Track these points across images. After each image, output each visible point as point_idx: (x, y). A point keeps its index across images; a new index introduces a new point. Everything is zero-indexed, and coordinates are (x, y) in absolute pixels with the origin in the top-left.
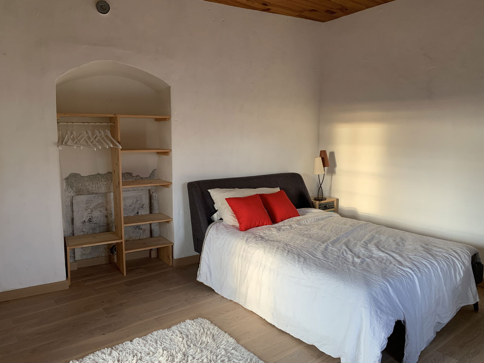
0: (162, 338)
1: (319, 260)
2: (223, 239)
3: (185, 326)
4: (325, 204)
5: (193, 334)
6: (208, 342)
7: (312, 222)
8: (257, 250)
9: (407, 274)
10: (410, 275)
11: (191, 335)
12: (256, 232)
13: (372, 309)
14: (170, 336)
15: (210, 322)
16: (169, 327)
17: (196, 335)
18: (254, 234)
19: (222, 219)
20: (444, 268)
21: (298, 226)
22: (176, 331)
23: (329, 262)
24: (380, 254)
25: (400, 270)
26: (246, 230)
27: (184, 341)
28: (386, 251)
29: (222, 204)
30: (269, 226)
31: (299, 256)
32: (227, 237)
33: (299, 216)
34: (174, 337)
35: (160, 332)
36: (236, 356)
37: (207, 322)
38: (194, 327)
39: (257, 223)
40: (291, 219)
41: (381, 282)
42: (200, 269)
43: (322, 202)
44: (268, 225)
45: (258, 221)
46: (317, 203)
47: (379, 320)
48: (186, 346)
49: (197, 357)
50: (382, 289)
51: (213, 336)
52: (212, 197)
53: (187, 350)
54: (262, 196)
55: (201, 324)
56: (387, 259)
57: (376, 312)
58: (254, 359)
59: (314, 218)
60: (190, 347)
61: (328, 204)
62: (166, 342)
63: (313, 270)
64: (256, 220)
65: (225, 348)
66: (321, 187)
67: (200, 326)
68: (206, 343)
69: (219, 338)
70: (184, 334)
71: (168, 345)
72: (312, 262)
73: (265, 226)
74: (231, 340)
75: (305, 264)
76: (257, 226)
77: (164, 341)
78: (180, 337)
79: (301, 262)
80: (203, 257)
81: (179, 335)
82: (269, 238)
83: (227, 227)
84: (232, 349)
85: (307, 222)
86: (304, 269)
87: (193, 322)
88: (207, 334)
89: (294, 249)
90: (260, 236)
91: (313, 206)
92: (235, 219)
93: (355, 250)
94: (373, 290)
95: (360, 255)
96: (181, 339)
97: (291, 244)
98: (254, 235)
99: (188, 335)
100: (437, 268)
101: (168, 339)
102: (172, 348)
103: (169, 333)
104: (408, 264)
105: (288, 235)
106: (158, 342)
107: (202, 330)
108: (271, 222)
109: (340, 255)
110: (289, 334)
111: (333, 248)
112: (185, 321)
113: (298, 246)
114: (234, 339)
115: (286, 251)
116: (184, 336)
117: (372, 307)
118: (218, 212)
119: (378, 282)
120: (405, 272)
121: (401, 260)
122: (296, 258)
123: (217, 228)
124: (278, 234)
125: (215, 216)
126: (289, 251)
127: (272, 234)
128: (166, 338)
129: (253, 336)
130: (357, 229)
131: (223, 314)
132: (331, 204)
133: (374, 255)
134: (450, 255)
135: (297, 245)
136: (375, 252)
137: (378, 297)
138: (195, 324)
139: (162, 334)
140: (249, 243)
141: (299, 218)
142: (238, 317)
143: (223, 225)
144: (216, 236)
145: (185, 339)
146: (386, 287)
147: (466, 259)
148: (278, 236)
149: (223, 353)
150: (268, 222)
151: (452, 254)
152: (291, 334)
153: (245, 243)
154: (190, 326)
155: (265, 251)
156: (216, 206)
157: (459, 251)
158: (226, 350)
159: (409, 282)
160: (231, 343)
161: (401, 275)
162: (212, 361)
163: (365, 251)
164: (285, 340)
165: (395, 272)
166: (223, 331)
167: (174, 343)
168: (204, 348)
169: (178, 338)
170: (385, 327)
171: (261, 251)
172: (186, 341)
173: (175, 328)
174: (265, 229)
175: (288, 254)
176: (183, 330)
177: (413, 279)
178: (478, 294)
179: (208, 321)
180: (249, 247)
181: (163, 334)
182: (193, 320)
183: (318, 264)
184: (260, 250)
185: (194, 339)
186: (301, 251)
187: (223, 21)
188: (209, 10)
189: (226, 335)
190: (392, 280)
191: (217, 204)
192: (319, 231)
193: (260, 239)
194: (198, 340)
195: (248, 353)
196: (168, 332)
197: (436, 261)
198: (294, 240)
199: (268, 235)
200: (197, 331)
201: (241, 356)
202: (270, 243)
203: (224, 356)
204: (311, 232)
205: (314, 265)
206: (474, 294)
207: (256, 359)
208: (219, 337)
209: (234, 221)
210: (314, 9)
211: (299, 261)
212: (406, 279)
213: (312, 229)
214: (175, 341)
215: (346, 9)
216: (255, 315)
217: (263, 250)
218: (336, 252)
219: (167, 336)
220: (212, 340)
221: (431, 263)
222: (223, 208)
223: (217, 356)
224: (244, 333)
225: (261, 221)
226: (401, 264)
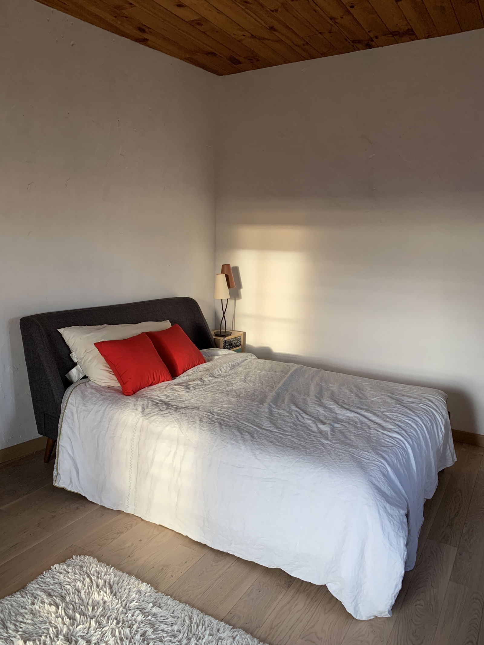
0: (13, 614)
1: (271, 433)
2: (97, 412)
3: (53, 577)
4: (231, 341)
5: (73, 591)
6: (105, 602)
7: (227, 371)
8: (166, 426)
9: (398, 442)
10: (401, 443)
11: (69, 594)
12: (151, 395)
13: (379, 505)
14: (29, 607)
15: (95, 559)
16: (22, 587)
17: (78, 592)
18: (150, 399)
19: (87, 377)
20: (428, 425)
21: (211, 378)
22: (39, 593)
23: (288, 435)
24: (347, 414)
25: (388, 437)
26: (134, 393)
27: (61, 611)
28: (352, 409)
29: (85, 352)
30: (169, 382)
31: (239, 429)
32: (105, 409)
33: (205, 362)
34: (37, 607)
35: (8, 602)
36: (163, 618)
37: (91, 561)
38: (70, 576)
39: (150, 380)
40: (196, 367)
41: (377, 460)
42: (57, 466)
43: (228, 338)
44: (167, 381)
45: (152, 376)
46: (221, 340)
47: (392, 520)
48: (67, 621)
49: (93, 638)
50: (381, 471)
51: (111, 587)
52: (66, 341)
53: (71, 627)
54: (150, 335)
55: (82, 567)
56: (362, 422)
57: (385, 509)
58: (195, 617)
59: (229, 365)
60: (75, 620)
61: (233, 340)
62: (25, 621)
63: (272, 453)
64: (149, 375)
65: (138, 607)
66: (224, 316)
67: (82, 573)
68: (102, 603)
69: (123, 589)
70: (55, 596)
71: (30, 627)
72: (263, 438)
73: (162, 383)
74: (144, 587)
75: (255, 443)
76: (150, 384)
77: (20, 619)
78: (50, 604)
79: (247, 440)
80: (62, 446)
81: (46, 601)
82: (178, 404)
83: (99, 390)
84: (153, 606)
85: (221, 370)
86: (257, 452)
87: (66, 567)
88: (98, 586)
89: (226, 419)
90: (161, 401)
91: (215, 345)
92: (111, 377)
93: (310, 410)
94: (371, 476)
95: (320, 417)
96: (53, 608)
97: (217, 410)
98: (151, 401)
99: (63, 595)
100: (422, 426)
101: (26, 614)
102: (40, 631)
103: (25, 600)
104: (391, 427)
105: (205, 395)
106: (9, 625)
107: (88, 580)
108: (169, 376)
109: (295, 421)
110: (234, 555)
111: (279, 411)
112: (51, 569)
113: (229, 412)
114: (150, 585)
115: (217, 425)
116: (57, 600)
117: (378, 503)
118: (78, 366)
119: (373, 462)
120: (395, 439)
121: (379, 421)
122: (236, 434)
123: (82, 393)
124: (189, 395)
125: (74, 373)
126: (220, 423)
127: (180, 396)
128: (23, 611)
129: (178, 571)
130: (294, 376)
131: (114, 539)
132: (237, 340)
133: (340, 417)
134: (428, 407)
135: (227, 412)
136: (337, 412)
137: (380, 485)
138: (70, 571)
139: (12, 605)
140: (150, 415)
141: (207, 366)
142: (141, 541)
143: (92, 387)
144: (84, 408)
145: (62, 605)
146: (384, 466)
147: (444, 409)
148: (189, 398)
149: (140, 618)
150: (166, 377)
151: (428, 405)
152: (237, 555)
153: (142, 416)
154: (62, 577)
155: (180, 427)
156: (75, 357)
157: (432, 399)
158: (142, 610)
159: (404, 453)
160: (145, 594)
161: (392, 445)
162: (125, 639)
163: (325, 411)
164: (230, 567)
165: (383, 441)
166: (123, 572)
167: (41, 619)
168: (102, 615)
169: (46, 608)
170: (400, 528)
171: (175, 429)
172: (64, 609)
173: (34, 587)
174: (165, 388)
175: (221, 428)
176: (51, 587)
177: (405, 448)
178: (455, 452)
179: (92, 558)
180: (150, 423)
181: (14, 604)
182: (64, 561)
183: (273, 440)
184: (173, 426)
185: (77, 601)
186: (238, 421)
187: (73, 45)
188: (48, 21)
189: (132, 581)
190: (386, 454)
191: (77, 352)
192: (244, 384)
193: (165, 407)
194: (85, 602)
195: (180, 606)
196: (22, 599)
197: (418, 416)
198: (218, 403)
199: (173, 399)
200: (79, 585)
201: (170, 615)
202: (184, 412)
203: (142, 623)
204: (235, 387)
205: (270, 444)
206: (452, 452)
207: (198, 616)
208: (121, 587)
209: (110, 379)
210: (213, 51)
211: (244, 440)
212: (399, 450)
213: (233, 382)
214: (42, 614)
215: (258, 60)
216: (167, 530)
217: (177, 426)
218: (288, 416)
219: (22, 607)
220: (111, 596)
221: (416, 422)
222: (89, 359)
223: (130, 627)
224: (161, 568)
225: (157, 376)
226: (384, 428)
